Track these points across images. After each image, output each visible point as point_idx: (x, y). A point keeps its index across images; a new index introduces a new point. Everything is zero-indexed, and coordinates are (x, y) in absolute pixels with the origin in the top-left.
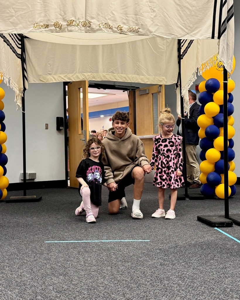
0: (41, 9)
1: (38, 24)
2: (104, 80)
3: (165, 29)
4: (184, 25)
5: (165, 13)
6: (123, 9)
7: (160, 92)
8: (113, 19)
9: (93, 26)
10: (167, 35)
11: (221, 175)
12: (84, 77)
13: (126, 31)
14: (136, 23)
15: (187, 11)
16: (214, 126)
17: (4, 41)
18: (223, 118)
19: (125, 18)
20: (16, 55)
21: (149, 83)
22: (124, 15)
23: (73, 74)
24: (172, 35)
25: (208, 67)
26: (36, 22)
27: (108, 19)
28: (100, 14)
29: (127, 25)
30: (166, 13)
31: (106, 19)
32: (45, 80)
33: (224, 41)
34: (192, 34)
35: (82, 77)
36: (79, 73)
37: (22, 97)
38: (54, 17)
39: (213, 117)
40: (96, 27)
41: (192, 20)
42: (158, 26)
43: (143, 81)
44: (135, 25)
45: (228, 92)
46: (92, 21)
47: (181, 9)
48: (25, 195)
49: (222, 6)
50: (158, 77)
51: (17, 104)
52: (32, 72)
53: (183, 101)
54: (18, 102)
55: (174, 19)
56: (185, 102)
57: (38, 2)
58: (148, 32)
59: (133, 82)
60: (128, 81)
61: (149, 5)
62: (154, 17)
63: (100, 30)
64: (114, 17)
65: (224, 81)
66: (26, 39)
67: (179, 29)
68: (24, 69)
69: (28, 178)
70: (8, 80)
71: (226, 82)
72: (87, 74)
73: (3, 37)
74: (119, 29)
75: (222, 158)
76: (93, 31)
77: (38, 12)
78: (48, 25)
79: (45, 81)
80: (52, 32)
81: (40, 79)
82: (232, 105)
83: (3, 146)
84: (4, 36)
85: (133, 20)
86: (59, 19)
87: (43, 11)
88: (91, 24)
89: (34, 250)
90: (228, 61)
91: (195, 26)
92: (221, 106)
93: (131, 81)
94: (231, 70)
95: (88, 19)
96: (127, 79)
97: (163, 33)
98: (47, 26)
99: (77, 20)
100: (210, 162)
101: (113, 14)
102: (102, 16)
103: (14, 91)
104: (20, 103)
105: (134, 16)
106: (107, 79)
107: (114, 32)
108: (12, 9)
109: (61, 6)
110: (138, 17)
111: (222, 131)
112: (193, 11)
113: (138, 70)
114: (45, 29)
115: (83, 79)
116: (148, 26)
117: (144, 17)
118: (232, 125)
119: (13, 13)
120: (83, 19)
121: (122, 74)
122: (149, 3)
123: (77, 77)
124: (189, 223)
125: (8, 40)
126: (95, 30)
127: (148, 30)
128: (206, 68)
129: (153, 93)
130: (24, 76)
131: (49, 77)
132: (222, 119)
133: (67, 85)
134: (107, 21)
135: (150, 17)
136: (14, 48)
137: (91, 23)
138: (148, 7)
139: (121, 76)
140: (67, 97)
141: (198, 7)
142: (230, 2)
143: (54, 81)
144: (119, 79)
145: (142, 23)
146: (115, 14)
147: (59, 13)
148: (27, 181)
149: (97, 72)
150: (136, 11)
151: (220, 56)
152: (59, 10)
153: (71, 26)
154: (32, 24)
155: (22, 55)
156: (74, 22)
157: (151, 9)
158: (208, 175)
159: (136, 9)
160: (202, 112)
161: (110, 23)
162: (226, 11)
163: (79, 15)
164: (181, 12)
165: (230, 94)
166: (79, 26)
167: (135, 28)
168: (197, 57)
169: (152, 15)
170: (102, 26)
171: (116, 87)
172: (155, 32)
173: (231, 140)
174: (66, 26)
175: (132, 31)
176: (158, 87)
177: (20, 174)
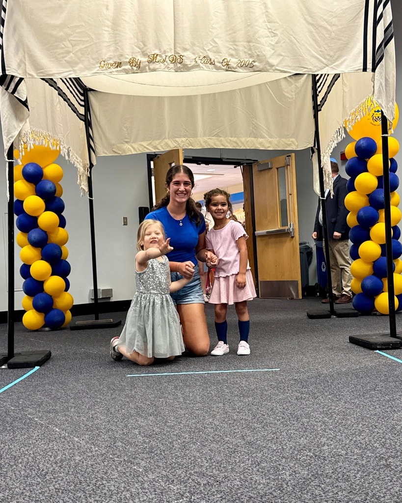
0: (110, 40)
1: (106, 63)
2: (206, 147)
3: (292, 60)
4: (320, 53)
5: (292, 37)
6: (230, 34)
7: (288, 165)
8: (214, 49)
9: (187, 62)
10: (296, 68)
11: (383, 279)
12: (176, 145)
13: (235, 66)
14: (249, 54)
15: (324, 32)
16: (370, 207)
17: (59, 94)
18: (383, 195)
19: (232, 48)
20: (77, 115)
21: (271, 149)
22: (231, 43)
23: (160, 140)
24: (302, 69)
25: (358, 117)
26: (103, 59)
27: (208, 50)
28: (195, 43)
29: (235, 58)
30: (294, 38)
31: (205, 50)
32: (119, 150)
33: (381, 74)
34: (334, 66)
35: (174, 145)
36: (169, 139)
37: (88, 177)
38: (129, 51)
39: (368, 195)
40: (191, 62)
41: (332, 45)
42: (282, 57)
43: (263, 146)
44: (248, 56)
45: (390, 157)
46: (185, 54)
47: (315, 30)
48: (97, 318)
49: (376, 23)
50: (284, 140)
51: (81, 187)
52: (102, 140)
53: (322, 173)
54: (82, 184)
55: (306, 45)
56: (325, 174)
57: (106, 31)
58: (267, 66)
59: (248, 148)
60: (241, 147)
61: (268, 27)
62: (276, 43)
63: (196, 66)
64: (216, 46)
65: (383, 134)
66: (91, 93)
67: (314, 59)
68: (89, 137)
69: (100, 296)
70: (67, 151)
71: (386, 135)
72: (181, 140)
73: (57, 88)
74: (224, 64)
75: (383, 254)
76: (187, 68)
77: (106, 44)
78: (121, 63)
79: (120, 152)
80: (127, 73)
81: (113, 149)
82: (395, 175)
83: (63, 248)
84: (59, 88)
85: (245, 50)
86: (137, 53)
87: (113, 42)
88: (183, 58)
89: (111, 386)
90: (387, 104)
91: (338, 53)
92: (379, 178)
93: (245, 146)
94: (392, 118)
95: (179, 52)
96: (240, 144)
97: (289, 67)
98: (119, 65)
99: (162, 54)
100: (366, 262)
101: (215, 42)
102: (198, 46)
103: (76, 168)
104: (85, 186)
105: (245, 44)
106: (209, 145)
107: (218, 68)
108: (68, 42)
109: (139, 34)
110: (252, 44)
111: (382, 214)
112: (333, 32)
113: (255, 130)
114: (116, 69)
115: (175, 147)
116: (268, 56)
117: (261, 44)
118: (397, 206)
119: (69, 47)
120: (171, 53)
121: (232, 137)
122: (267, 24)
123: (167, 144)
124: (336, 346)
125: (64, 93)
126: (189, 67)
127: (268, 63)
128: (355, 119)
129: (278, 167)
130: (90, 146)
131: (127, 146)
132: (381, 196)
133: (152, 160)
134: (207, 53)
135: (271, 44)
136: (74, 105)
137: (183, 56)
138: (265, 29)
139: (231, 140)
140: (153, 178)
141: (341, 26)
142: (388, 17)
143: (134, 152)
144: (227, 144)
145: (259, 53)
146: (218, 42)
147: (136, 45)
148: (99, 301)
149: (195, 135)
150: (249, 36)
151: (376, 97)
152: (136, 41)
153: (154, 63)
154: (98, 62)
155: (85, 116)
156: (158, 57)
157: (270, 32)
158: (362, 279)
159: (249, 34)
160: (352, 188)
161: (212, 56)
162: (382, 30)
163: (165, 47)
164: (315, 34)
165: (392, 160)
166: (165, 63)
167: (248, 62)
168: (343, 105)
169: (272, 41)
170: (200, 61)
171: (224, 160)
172: (277, 65)
173: (396, 228)
174: (147, 63)
175: (244, 65)
176: (286, 158)
177: (89, 291)
